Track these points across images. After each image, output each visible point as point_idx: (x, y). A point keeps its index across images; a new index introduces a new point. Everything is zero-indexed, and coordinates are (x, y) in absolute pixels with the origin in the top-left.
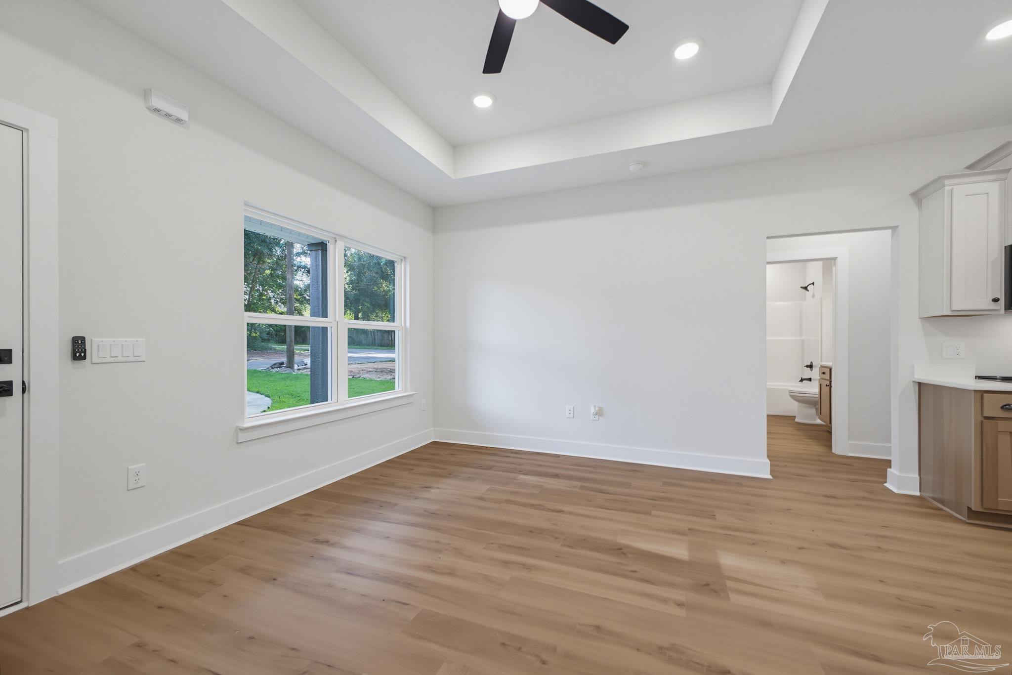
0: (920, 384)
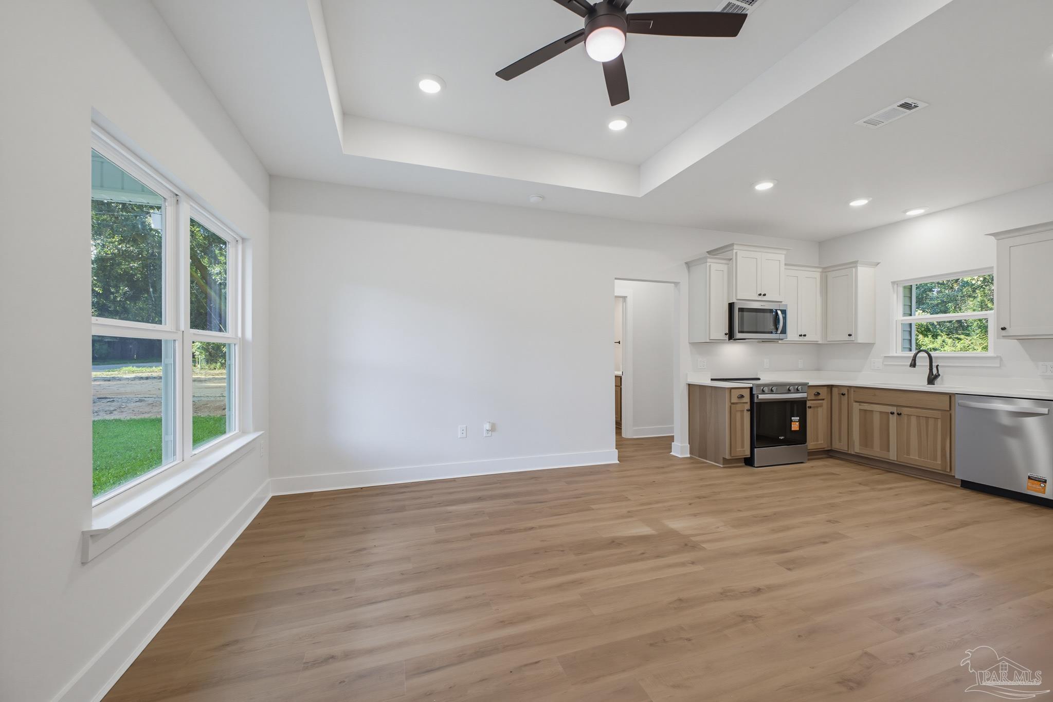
0: (689, 385)
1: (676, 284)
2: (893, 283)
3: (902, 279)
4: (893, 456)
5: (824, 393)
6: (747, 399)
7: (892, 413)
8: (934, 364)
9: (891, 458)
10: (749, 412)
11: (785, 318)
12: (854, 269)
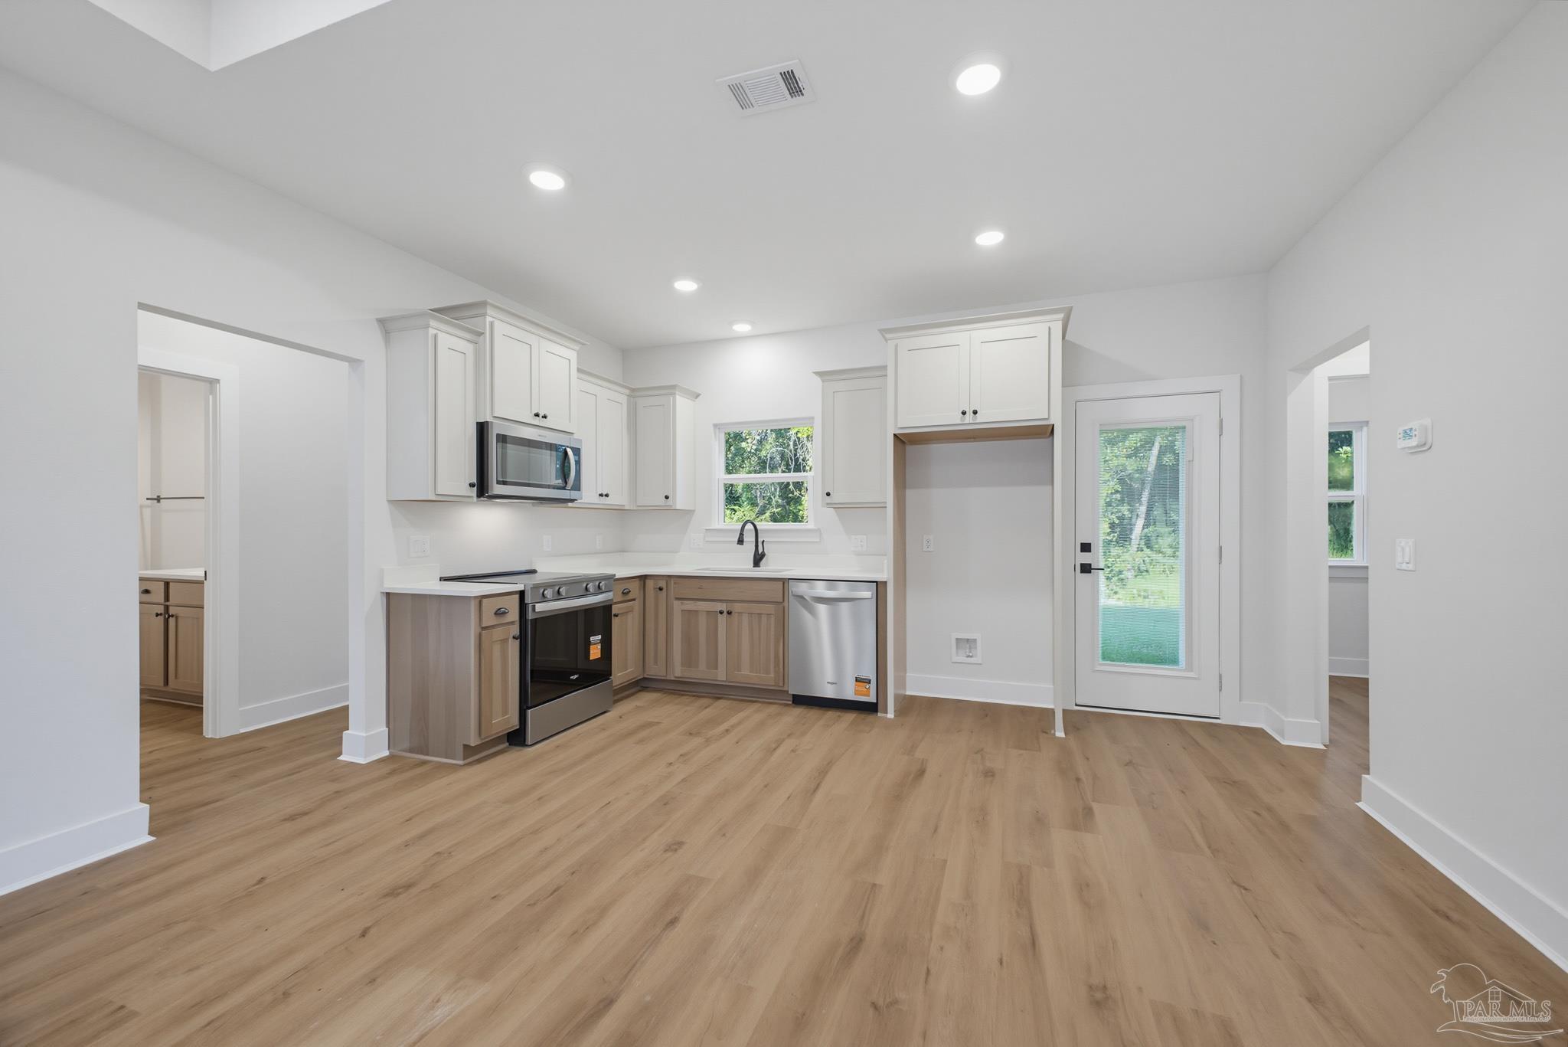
0: (388, 594)
1: (353, 362)
2: (715, 426)
3: (724, 422)
4: (721, 676)
5: (635, 588)
6: (514, 615)
7: (721, 612)
8: (760, 540)
9: (719, 679)
10: (518, 641)
11: (578, 463)
12: (672, 398)
